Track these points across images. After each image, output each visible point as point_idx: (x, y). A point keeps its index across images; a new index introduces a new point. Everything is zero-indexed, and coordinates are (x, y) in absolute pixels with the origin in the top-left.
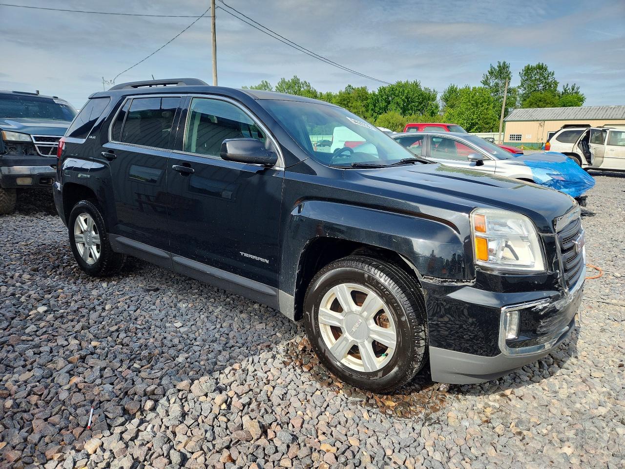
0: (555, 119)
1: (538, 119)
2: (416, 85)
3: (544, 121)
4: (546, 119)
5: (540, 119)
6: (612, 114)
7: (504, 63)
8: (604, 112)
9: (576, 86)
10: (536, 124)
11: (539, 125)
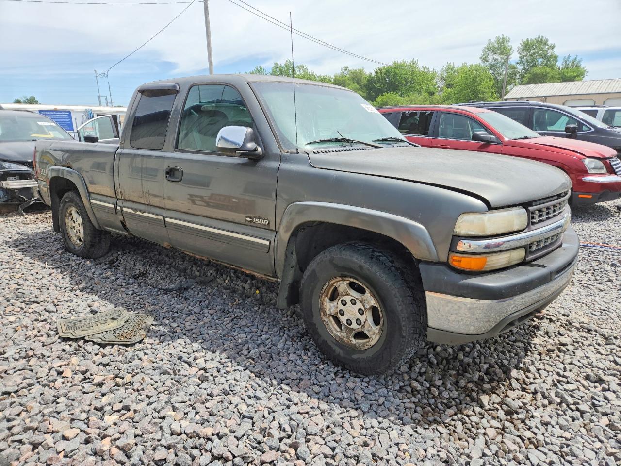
0: (557, 94)
1: (540, 95)
2: (414, 65)
3: (546, 97)
4: (548, 95)
5: (542, 95)
6: (615, 88)
7: (503, 37)
8: (607, 85)
9: (578, 59)
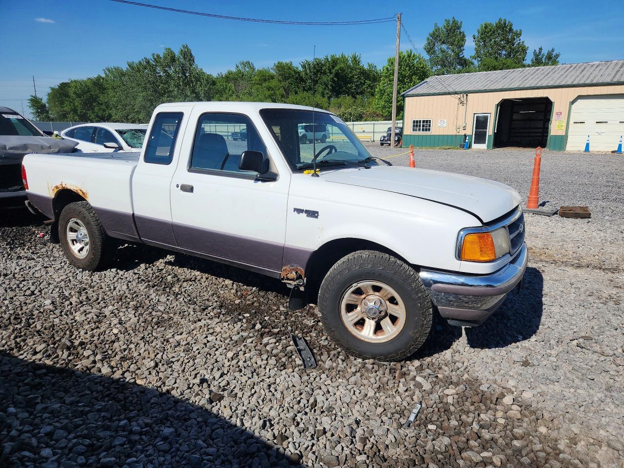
1: (457, 90)
3: (467, 93)
4: (470, 89)
5: (461, 90)
9: (554, 53)
10: (454, 99)
11: (457, 101)
